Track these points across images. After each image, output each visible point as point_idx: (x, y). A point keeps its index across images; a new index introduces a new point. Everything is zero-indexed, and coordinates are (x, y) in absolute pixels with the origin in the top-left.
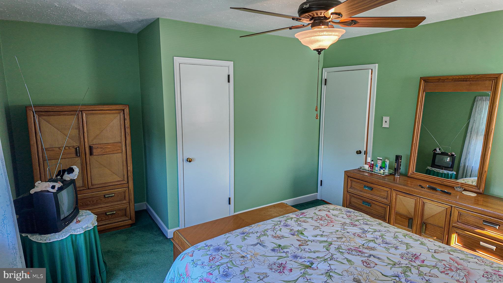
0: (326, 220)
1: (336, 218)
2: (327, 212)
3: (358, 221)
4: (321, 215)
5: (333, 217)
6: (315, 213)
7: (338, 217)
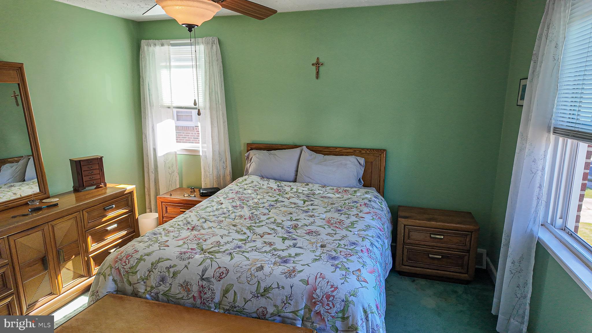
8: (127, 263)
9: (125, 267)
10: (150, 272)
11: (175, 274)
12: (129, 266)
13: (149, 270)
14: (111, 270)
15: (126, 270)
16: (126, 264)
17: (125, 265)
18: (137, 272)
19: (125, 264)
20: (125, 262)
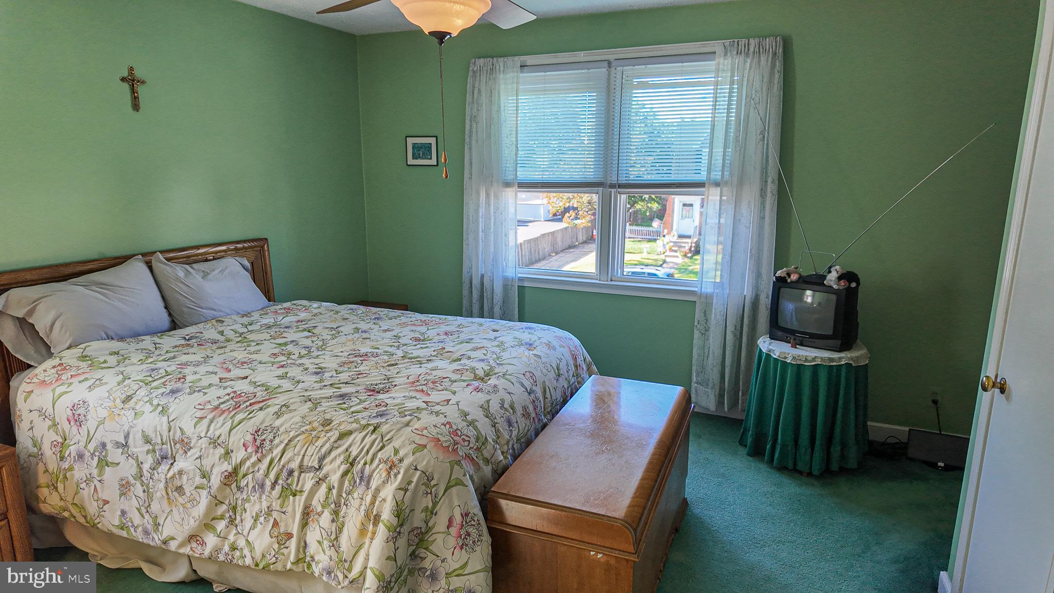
0: (424, 385)
1: (407, 394)
2: (430, 402)
3: (360, 400)
4: (438, 393)
5: (414, 394)
6: (454, 393)
7: (404, 397)
8: (467, 439)
9: (471, 445)
10: (495, 425)
11: (512, 407)
12: (473, 440)
13: (492, 425)
14: (461, 467)
15: (475, 448)
16: (469, 441)
17: (469, 443)
18: (486, 438)
19: (467, 442)
20: (464, 440)
